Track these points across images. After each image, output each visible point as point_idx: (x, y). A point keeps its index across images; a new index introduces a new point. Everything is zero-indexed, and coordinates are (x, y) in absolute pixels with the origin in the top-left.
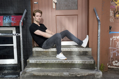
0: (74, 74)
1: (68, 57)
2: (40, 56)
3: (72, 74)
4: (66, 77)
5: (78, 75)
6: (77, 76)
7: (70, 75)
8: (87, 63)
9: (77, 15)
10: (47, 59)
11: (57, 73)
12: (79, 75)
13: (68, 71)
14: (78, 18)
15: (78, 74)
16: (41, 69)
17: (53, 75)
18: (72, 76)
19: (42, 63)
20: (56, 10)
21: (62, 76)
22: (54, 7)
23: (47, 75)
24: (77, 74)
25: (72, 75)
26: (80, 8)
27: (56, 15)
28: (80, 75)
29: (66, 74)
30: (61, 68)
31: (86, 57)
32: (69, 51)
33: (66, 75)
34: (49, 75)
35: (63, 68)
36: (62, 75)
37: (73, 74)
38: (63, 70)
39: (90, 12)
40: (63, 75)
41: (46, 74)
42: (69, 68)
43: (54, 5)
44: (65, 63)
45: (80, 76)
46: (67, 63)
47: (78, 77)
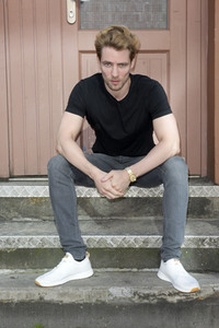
0: (154, 295)
1: (131, 221)
2: (11, 220)
3: (147, 292)
4: (121, 306)
5: (170, 299)
6: (168, 303)
7: (137, 297)
8: (207, 246)
9: (167, 51)
10: (40, 231)
11: (81, 289)
12: (175, 299)
13: (127, 282)
14: (169, 65)
15: (170, 295)
16: (15, 276)
17: (67, 300)
18: (146, 301)
19: (21, 247)
20: (79, 28)
21: (104, 303)
22: (72, 18)
23: (41, 298)
24: (167, 293)
25: (147, 296)
26: (177, 22)
27: (81, 52)
28: (178, 298)
29: (120, 293)
30: (100, 267)
31: (202, 224)
32: (132, 198)
33: (120, 298)
34: (47, 298)
35: (109, 269)
36: (103, 299)
37: (152, 292)
38: (107, 276)
39: (216, 40)
40: (107, 299)
41: (37, 297)
42: (135, 270)
43: (72, 7)
44: (115, 246)
45: (180, 302)
46: (126, 246)
47: (172, 304)
